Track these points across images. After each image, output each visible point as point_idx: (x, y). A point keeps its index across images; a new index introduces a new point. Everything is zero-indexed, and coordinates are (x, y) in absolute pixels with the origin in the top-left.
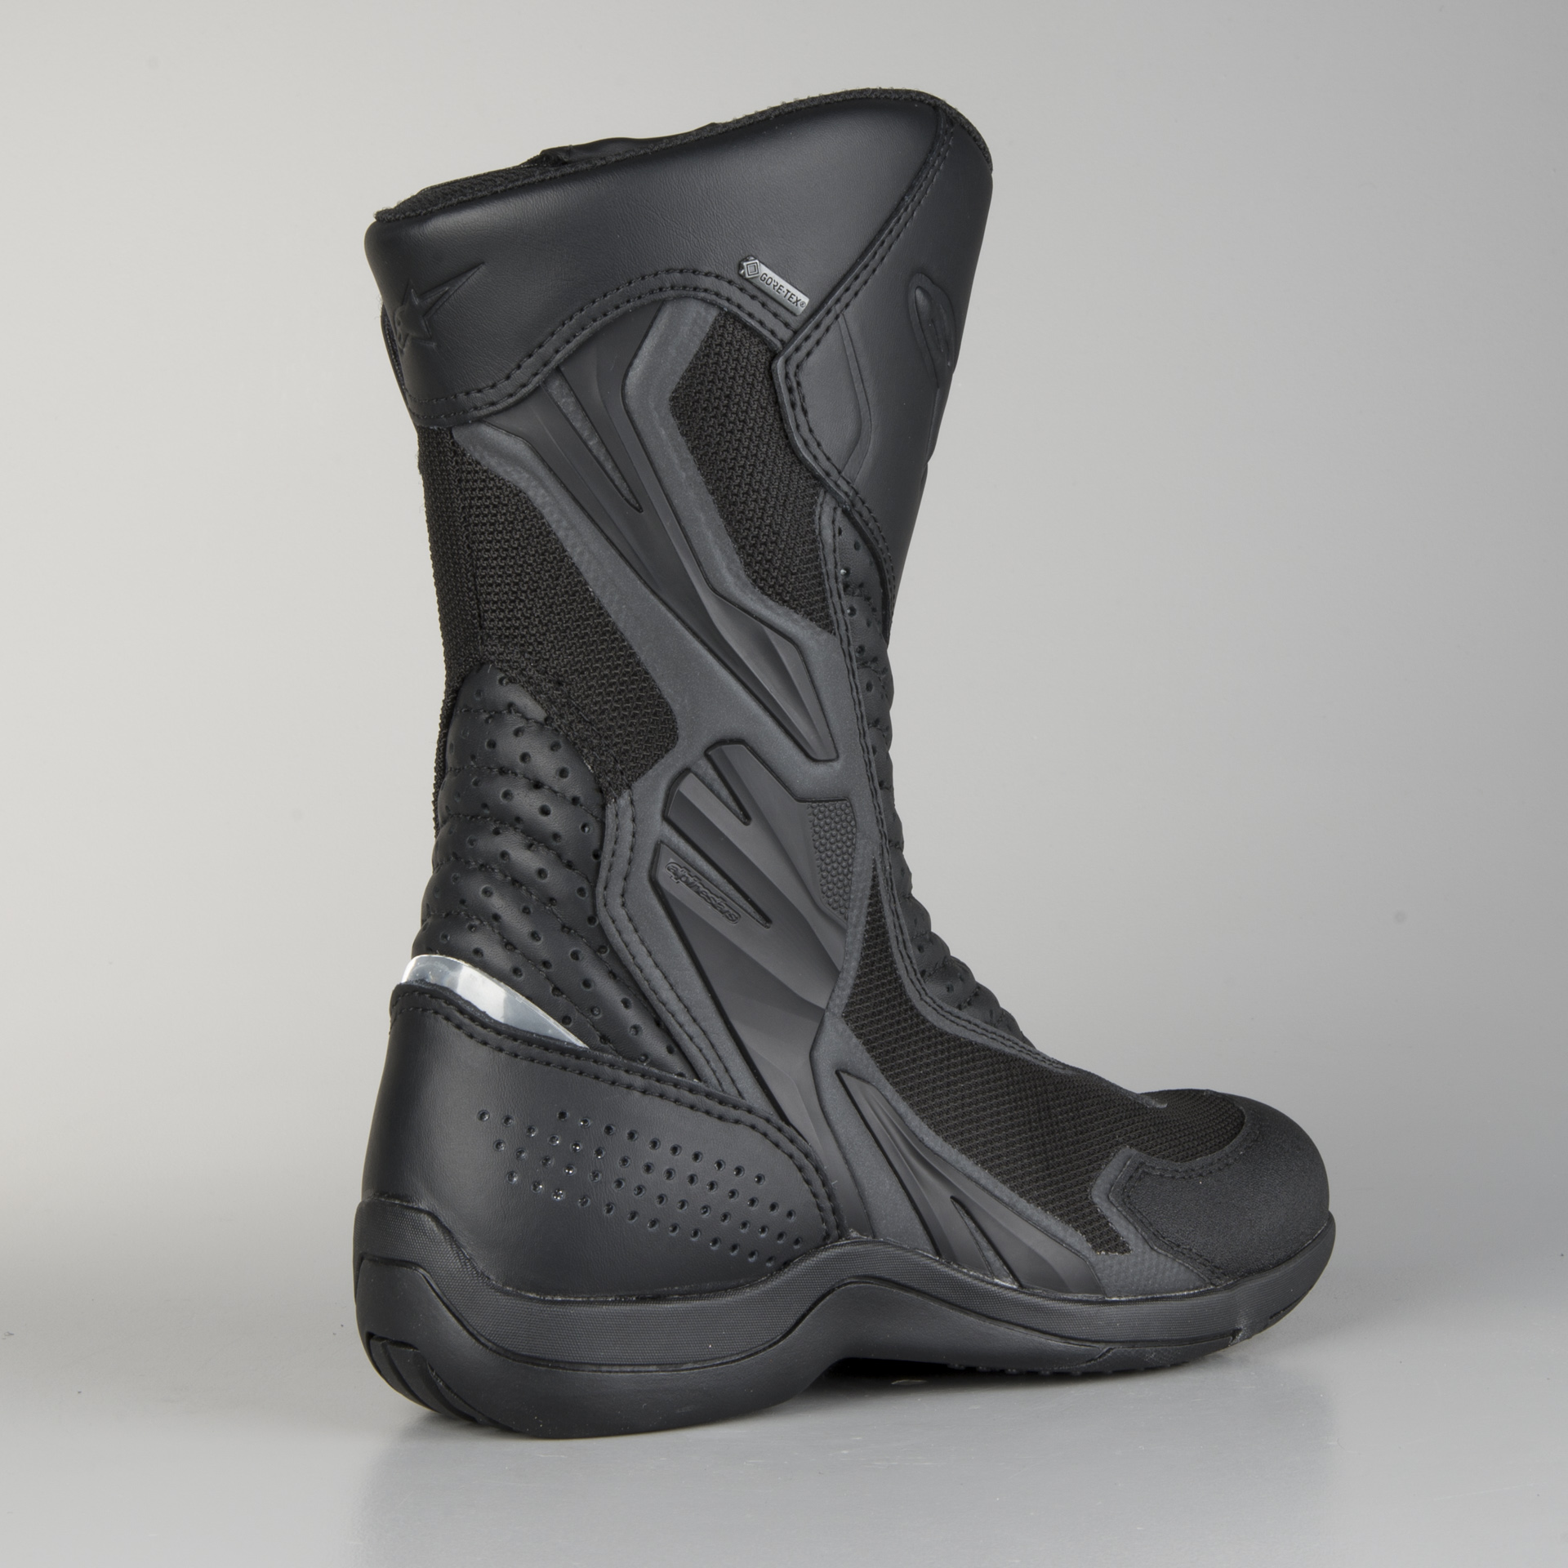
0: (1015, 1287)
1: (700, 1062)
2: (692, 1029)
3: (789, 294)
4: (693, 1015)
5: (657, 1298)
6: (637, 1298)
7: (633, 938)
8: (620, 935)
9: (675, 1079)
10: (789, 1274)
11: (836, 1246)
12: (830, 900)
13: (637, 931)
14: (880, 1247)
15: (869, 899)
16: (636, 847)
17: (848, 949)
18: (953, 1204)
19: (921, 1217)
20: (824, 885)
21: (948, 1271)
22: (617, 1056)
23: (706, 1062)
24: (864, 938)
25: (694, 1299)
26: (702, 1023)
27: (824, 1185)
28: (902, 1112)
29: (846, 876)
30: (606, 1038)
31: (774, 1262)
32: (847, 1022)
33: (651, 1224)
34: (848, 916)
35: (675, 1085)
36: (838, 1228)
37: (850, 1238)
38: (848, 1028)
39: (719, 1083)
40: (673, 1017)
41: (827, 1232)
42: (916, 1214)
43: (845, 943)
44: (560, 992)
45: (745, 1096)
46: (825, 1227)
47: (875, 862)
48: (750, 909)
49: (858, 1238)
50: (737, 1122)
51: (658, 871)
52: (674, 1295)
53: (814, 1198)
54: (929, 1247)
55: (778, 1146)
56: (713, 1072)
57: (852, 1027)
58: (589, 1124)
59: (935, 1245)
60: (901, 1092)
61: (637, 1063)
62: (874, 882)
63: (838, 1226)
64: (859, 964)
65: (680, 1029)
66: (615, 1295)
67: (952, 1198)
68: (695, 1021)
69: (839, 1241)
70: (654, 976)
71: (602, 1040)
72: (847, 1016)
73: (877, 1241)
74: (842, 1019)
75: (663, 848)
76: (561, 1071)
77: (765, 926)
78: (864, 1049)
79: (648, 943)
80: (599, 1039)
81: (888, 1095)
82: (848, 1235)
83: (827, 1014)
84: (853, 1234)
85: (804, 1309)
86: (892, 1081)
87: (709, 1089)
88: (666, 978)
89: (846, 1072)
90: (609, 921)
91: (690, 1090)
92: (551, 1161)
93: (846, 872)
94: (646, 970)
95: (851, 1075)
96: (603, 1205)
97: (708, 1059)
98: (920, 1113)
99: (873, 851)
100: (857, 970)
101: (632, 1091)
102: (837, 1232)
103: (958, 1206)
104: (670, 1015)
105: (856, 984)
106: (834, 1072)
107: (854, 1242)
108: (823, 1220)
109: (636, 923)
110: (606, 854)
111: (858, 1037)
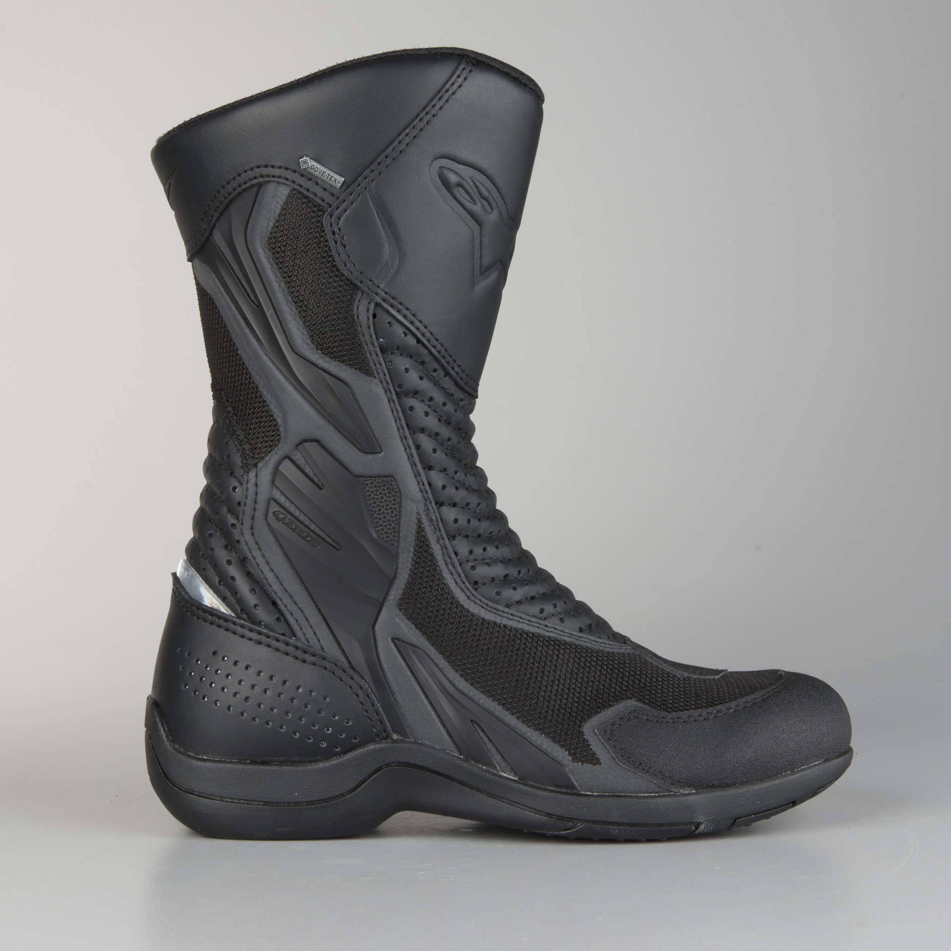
0: (516, 779)
1: (296, 627)
2: (292, 607)
3: (330, 177)
4: (295, 600)
5: (263, 763)
6: (250, 762)
7: (257, 554)
8: (251, 552)
9: (276, 636)
11: (383, 742)
12: (382, 536)
13: (260, 550)
14: (415, 746)
15: (415, 536)
16: (257, 501)
17: (399, 566)
18: (472, 724)
19: (447, 730)
20: (377, 527)
21: (465, 765)
22: (247, 622)
23: (299, 628)
24: (413, 560)
25: (287, 765)
26: (300, 605)
27: (373, 706)
28: (441, 666)
29: (393, 521)
30: (244, 611)
31: (340, 748)
32: (400, 610)
33: (254, 719)
34: (398, 546)
35: (278, 641)
36: (385, 732)
37: (393, 739)
38: (400, 613)
39: (308, 642)
40: (281, 600)
41: (376, 734)
42: (444, 728)
43: (396, 562)
44: (222, 583)
45: (326, 651)
46: (375, 731)
47: (419, 515)
48: (328, 539)
49: (401, 740)
50: (315, 664)
51: (269, 516)
52: (275, 762)
53: (365, 713)
54: (454, 749)
55: (342, 680)
56: (304, 634)
57: (404, 613)
58: (226, 659)
59: (458, 749)
60: (442, 654)
61: (258, 626)
62: (420, 527)
63: (385, 731)
64: (410, 575)
65: (285, 608)
66: (237, 759)
67: (471, 721)
68: (296, 604)
69: (384, 740)
70: (270, 576)
71: (241, 612)
72: (400, 606)
73: (415, 742)
74: (396, 608)
75: (272, 502)
76: (217, 628)
77: (338, 550)
78: (413, 626)
79: (267, 557)
80: (240, 611)
81: (432, 655)
82: (392, 737)
83: (385, 604)
84: (395, 737)
85: (362, 778)
86: (436, 646)
87: (299, 644)
88: (277, 577)
89: (399, 639)
90: (244, 543)
91: (287, 644)
92: (204, 679)
93: (393, 520)
94: (265, 573)
95: (403, 641)
96: (226, 706)
97: (301, 626)
98: (455, 667)
99: (417, 508)
100: (408, 579)
101: (252, 642)
102: (384, 734)
103: (476, 725)
104: (279, 599)
105: (407, 587)
106: (390, 639)
107: (396, 741)
108: (373, 726)
109: (260, 545)
110: (242, 505)
111: (408, 619)
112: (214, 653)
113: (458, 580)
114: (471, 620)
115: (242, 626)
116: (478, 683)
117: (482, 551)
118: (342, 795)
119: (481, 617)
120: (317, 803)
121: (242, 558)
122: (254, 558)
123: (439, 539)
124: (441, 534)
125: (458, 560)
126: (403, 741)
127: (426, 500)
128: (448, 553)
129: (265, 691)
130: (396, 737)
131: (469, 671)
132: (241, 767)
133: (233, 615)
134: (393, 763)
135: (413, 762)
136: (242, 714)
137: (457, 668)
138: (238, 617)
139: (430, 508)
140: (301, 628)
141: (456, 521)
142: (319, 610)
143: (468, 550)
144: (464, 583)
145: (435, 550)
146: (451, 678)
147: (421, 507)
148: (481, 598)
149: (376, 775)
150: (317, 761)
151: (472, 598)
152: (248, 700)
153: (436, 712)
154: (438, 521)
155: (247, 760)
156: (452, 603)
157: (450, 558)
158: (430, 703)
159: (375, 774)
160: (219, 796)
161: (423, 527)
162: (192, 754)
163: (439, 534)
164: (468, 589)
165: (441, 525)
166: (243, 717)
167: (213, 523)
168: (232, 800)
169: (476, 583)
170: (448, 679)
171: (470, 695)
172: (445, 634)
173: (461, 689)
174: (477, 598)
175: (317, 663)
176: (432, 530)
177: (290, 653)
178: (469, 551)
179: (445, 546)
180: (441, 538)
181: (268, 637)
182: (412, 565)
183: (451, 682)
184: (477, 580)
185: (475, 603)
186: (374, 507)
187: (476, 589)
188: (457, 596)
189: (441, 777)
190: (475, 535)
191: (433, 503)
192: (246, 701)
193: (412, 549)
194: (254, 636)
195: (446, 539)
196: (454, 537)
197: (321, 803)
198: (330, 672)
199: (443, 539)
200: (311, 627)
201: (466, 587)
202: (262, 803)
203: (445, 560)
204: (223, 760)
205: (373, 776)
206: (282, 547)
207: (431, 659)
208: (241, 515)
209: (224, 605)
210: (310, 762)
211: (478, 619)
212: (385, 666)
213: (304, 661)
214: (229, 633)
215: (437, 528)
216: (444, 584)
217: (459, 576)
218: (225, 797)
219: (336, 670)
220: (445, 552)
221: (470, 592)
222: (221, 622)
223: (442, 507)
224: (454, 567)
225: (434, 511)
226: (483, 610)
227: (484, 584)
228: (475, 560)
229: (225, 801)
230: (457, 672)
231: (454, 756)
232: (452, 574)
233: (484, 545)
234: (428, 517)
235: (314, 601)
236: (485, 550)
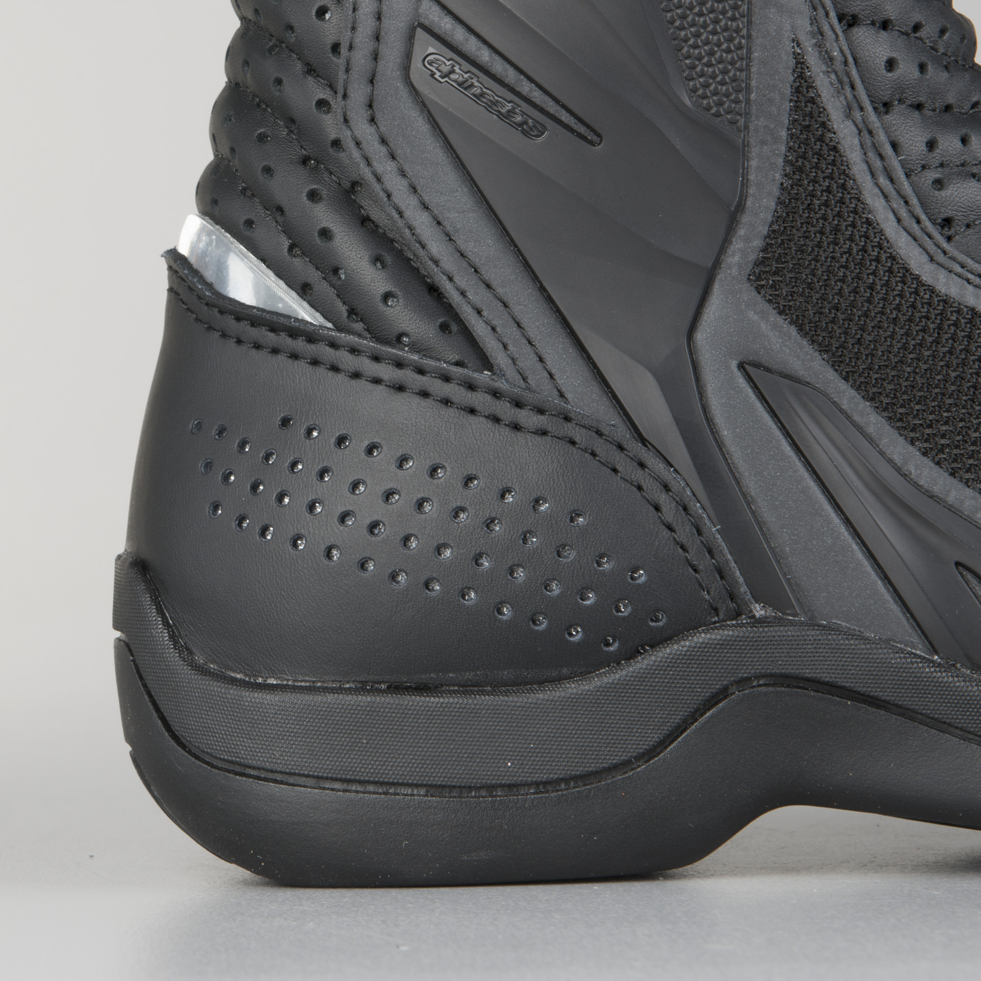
1: (491, 345)
2: (478, 295)
4: (486, 277)
5: (422, 689)
6: (388, 687)
7: (387, 168)
9: (443, 368)
10: (642, 664)
11: (728, 625)
12: (705, 102)
13: (393, 158)
14: (813, 633)
15: (791, 101)
16: (382, 33)
17: (752, 177)
18: (961, 574)
19: (895, 590)
20: (692, 79)
21: (945, 677)
22: (365, 338)
23: (501, 346)
24: (787, 161)
25: (483, 693)
26: (500, 291)
27: (699, 532)
28: (871, 430)
29: (732, 63)
30: (356, 314)
31: (616, 645)
32: (758, 289)
33: (393, 577)
34: (746, 127)
35: (447, 379)
36: (732, 599)
37: (754, 616)
38: (759, 298)
39: (525, 379)
40: (451, 279)
41: (711, 606)
42: (885, 585)
43: (743, 168)
44: (297, 251)
45: (570, 400)
46: (707, 597)
47: (799, 45)
48: (565, 117)
49: (775, 617)
50: (544, 433)
51: (412, 67)
52: (449, 685)
53: (680, 550)
54: (915, 639)
55: (615, 470)
56: (514, 361)
57: (768, 297)
58: (315, 434)
59: (927, 637)
60: (872, 399)
61: (393, 346)
62: (801, 76)
63: (732, 597)
64: (780, 202)
65: (461, 298)
66: (354, 681)
67: (958, 564)
68: (488, 286)
69: (732, 620)
70: (421, 221)
71: (349, 316)
72: (759, 278)
73: (812, 624)
74: (748, 285)
75: (420, 33)
76: (290, 361)
77: (591, 143)
78: (793, 330)
79: (410, 173)
80: (345, 314)
81: (845, 402)
82: (751, 611)
83: (719, 277)
84: (759, 611)
85: (677, 719)
86: (855, 381)
87: (502, 385)
88: (439, 223)
89: (757, 365)
90: (352, 145)
91: (471, 387)
92: (261, 488)
93: (733, 58)
94: (408, 213)
95: (768, 370)
96: (323, 547)
97: (505, 340)
98: (905, 433)
99: (792, 27)
100: (776, 211)
101: (381, 387)
102: (732, 605)
103: (969, 576)
104: (445, 278)
105: (774, 231)
106: (734, 364)
107: (762, 621)
108: (700, 585)
109: (391, 145)
110: (344, 50)
111: (780, 313)
112: (285, 422)
113: (903, 213)
114: (941, 314)
115: (354, 351)
116: (968, 471)
117: (960, 143)
118: (625, 765)
119: (966, 307)
120: (563, 786)
121: (347, 185)
122: (379, 179)
123: (850, 108)
124: (855, 96)
125: (903, 164)
126: (779, 622)
127: (815, 9)
128: (874, 144)
129: (420, 505)
130: (763, 612)
131: (943, 441)
132: (365, 699)
133: (330, 325)
134: (758, 677)
135: (808, 673)
136: (363, 566)
137: (912, 435)
138: (339, 328)
139: (826, 28)
140: (505, 347)
141: (891, 64)
142: (550, 300)
143: (925, 140)
144: (918, 222)
145: (842, 135)
146: (897, 459)
147: (804, 25)
148: (962, 257)
149: (714, 709)
150: (558, 680)
151: (941, 258)
152: (376, 531)
153: (863, 544)
154: (846, 63)
155: (380, 683)
156: (890, 271)
157: (881, 157)
158: (847, 522)
159: (709, 710)
160: (313, 777)
161: (810, 77)
162: (238, 676)
163: (849, 96)
164: (930, 236)
165: (854, 72)
166: (367, 575)
167: (265, 110)
168: (345, 786)
169: (947, 222)
170: (890, 461)
171: (951, 499)
172: (875, 349)
173: (926, 486)
174: (953, 259)
175: (550, 429)
176: (832, 84)
177: (478, 408)
178: (927, 143)
179: (867, 126)
180: (855, 105)
181: (421, 371)
182: (786, 175)
183: (898, 470)
184: (949, 214)
185: (950, 271)
186: (682, 28)
187: (949, 239)
188: (902, 252)
189: (882, 712)
190: (938, 105)
191: (833, 14)
192: (372, 532)
193: (784, 134)
194: (386, 371)
195: (869, 108)
196: (887, 106)
197: (574, 788)
198: (585, 451)
199: (862, 109)
200: (530, 343)
201: (924, 230)
202: (422, 791)
203: (867, 162)
204: (319, 684)
205: (705, 713)
206: (448, 146)
207: (842, 411)
208: (342, 76)
209: (305, 304)
210: (541, 683)
211: (959, 312)
212: (725, 433)
213: (516, 427)
214: (321, 371)
215: (846, 80)
216: (869, 222)
217: (906, 202)
218: (327, 778)
219: (600, 446)
220: (868, 143)
221: (936, 244)
222: (300, 344)
223: (855, 30)
224: (892, 180)
225: (837, 35)
226: (970, 288)
227: (968, 226)
228: (942, 165)
229: (328, 789)
230: (912, 443)
231: (916, 655)
232: (886, 197)
233: (964, 131)
234: (820, 52)
235: (535, 278)
236: (964, 141)
